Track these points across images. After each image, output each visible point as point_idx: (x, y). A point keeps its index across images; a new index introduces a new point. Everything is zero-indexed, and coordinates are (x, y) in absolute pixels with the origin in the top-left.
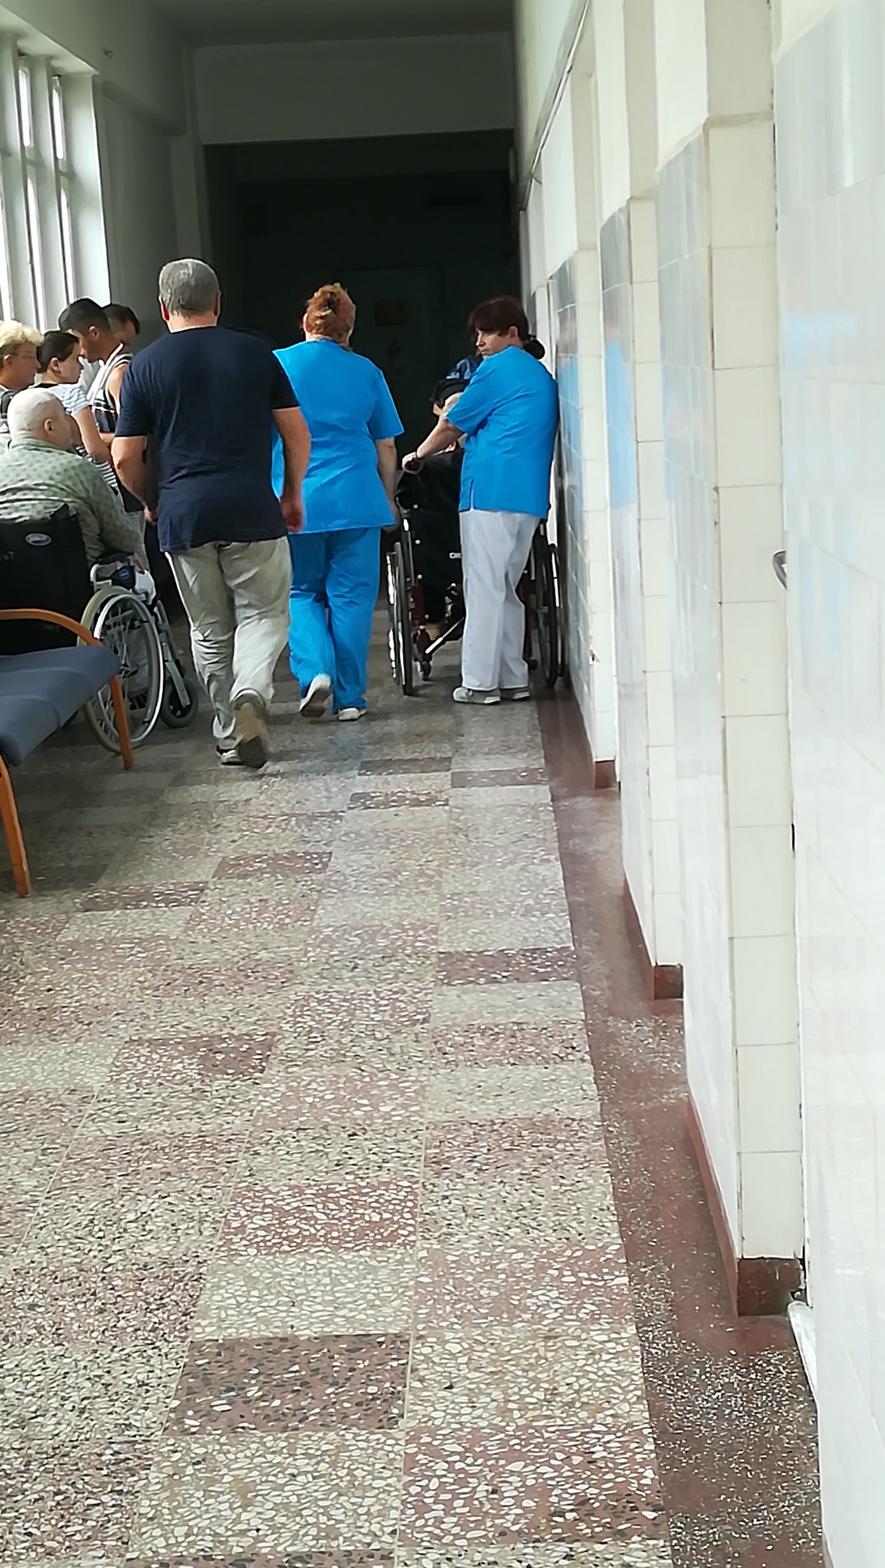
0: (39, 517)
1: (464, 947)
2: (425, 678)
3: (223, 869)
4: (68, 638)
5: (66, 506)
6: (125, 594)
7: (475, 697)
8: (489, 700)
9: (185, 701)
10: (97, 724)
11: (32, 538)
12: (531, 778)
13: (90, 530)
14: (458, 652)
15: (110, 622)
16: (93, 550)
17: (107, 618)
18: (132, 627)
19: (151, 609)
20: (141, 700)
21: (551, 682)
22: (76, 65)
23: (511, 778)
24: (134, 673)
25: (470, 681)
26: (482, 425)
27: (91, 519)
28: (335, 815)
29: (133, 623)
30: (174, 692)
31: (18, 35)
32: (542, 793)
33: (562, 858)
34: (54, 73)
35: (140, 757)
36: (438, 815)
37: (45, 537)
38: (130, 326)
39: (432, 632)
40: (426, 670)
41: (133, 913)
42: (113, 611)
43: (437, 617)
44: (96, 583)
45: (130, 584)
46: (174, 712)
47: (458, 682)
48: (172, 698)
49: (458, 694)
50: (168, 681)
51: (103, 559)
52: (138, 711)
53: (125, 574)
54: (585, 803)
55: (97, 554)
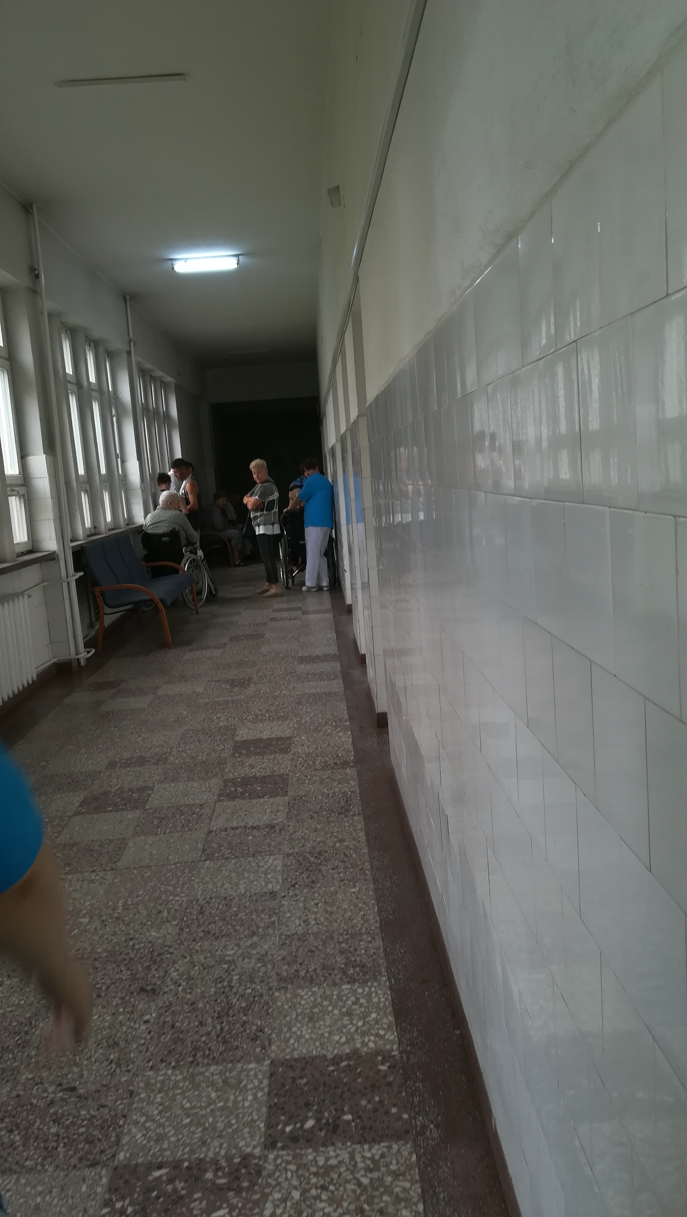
0: (165, 532)
1: (306, 655)
2: (293, 584)
3: (231, 639)
4: (176, 571)
5: (175, 528)
6: (194, 556)
7: (309, 589)
8: (314, 590)
9: (214, 593)
10: (186, 600)
11: (164, 539)
12: (327, 611)
13: (183, 535)
14: (304, 576)
15: (190, 566)
16: (183, 542)
17: (189, 565)
18: (196, 568)
19: (202, 562)
20: (200, 593)
21: (334, 584)
22: (169, 379)
23: (321, 612)
24: (198, 583)
25: (308, 584)
26: (310, 498)
27: (183, 532)
28: (265, 624)
29: (197, 567)
30: (210, 589)
31: (151, 370)
32: (330, 616)
33: (336, 632)
34: (162, 382)
35: (200, 610)
36: (298, 622)
37: (168, 538)
38: (191, 469)
39: (294, 569)
40: (293, 581)
41: (205, 651)
42: (191, 562)
43: (296, 564)
44: (185, 554)
45: (196, 553)
46: (211, 597)
47: (304, 584)
48: (210, 591)
49: (304, 589)
50: (209, 586)
51: (186, 546)
52: (199, 597)
53: (194, 550)
54: (344, 618)
55: (184, 544)
